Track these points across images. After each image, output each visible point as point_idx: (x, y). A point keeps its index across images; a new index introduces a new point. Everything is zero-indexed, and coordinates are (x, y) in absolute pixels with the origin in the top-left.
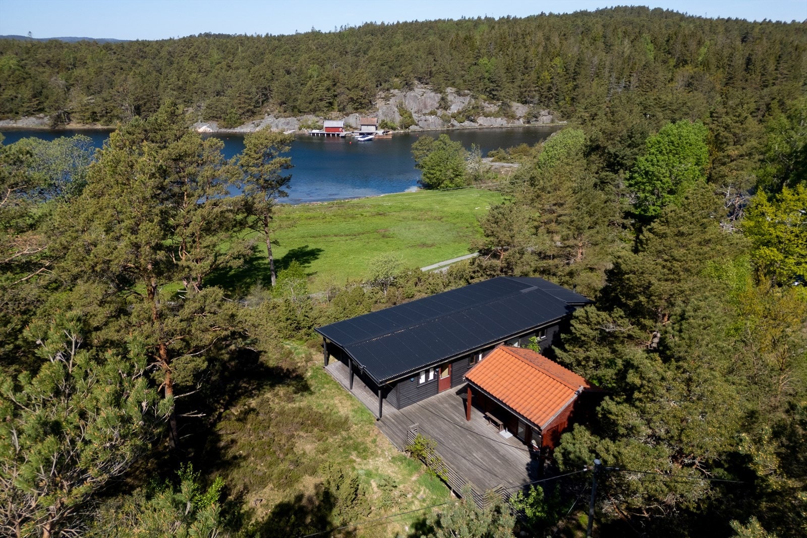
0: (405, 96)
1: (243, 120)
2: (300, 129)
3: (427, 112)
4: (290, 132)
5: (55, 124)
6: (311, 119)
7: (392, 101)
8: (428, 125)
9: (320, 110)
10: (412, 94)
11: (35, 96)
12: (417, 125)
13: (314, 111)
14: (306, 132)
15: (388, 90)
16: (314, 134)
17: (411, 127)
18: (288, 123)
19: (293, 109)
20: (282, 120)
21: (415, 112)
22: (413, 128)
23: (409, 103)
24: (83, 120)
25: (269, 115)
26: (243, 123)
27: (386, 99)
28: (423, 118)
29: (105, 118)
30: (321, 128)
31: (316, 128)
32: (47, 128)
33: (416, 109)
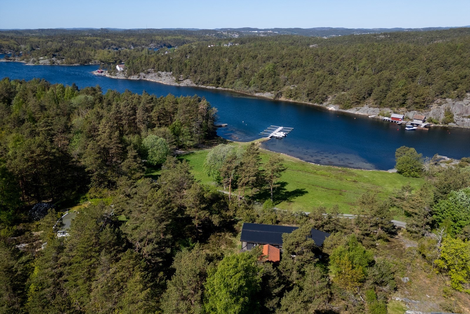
0: (454, 104)
1: (352, 106)
2: (379, 115)
3: (467, 115)
4: (373, 116)
5: (275, 98)
6: (387, 110)
7: (443, 106)
8: (463, 124)
9: (395, 106)
10: (460, 103)
11: (273, 84)
12: (454, 123)
13: (391, 107)
14: (381, 117)
15: (445, 98)
16: (384, 119)
17: (449, 124)
18: (374, 111)
19: (380, 103)
20: (372, 109)
21: (457, 115)
22: (451, 124)
23: (455, 109)
24: (286, 97)
25: (367, 105)
26: (352, 108)
27: (440, 104)
28: (461, 119)
29: (294, 97)
30: (389, 117)
31: (387, 117)
32: (272, 98)
33: (458, 113)
